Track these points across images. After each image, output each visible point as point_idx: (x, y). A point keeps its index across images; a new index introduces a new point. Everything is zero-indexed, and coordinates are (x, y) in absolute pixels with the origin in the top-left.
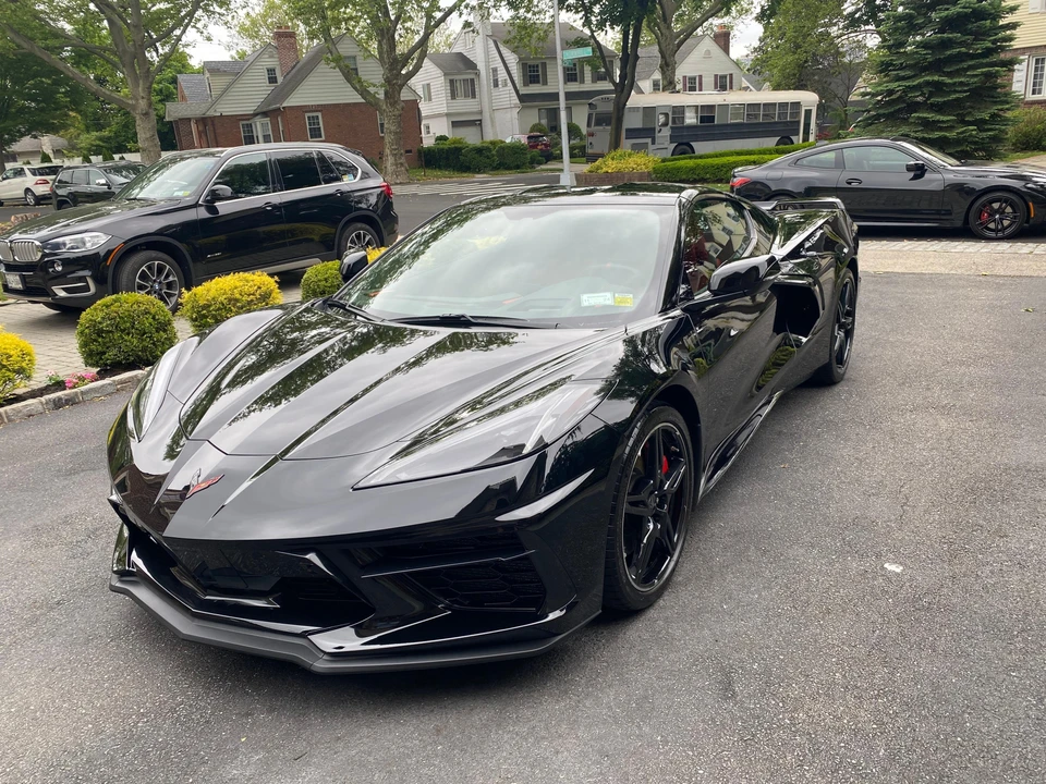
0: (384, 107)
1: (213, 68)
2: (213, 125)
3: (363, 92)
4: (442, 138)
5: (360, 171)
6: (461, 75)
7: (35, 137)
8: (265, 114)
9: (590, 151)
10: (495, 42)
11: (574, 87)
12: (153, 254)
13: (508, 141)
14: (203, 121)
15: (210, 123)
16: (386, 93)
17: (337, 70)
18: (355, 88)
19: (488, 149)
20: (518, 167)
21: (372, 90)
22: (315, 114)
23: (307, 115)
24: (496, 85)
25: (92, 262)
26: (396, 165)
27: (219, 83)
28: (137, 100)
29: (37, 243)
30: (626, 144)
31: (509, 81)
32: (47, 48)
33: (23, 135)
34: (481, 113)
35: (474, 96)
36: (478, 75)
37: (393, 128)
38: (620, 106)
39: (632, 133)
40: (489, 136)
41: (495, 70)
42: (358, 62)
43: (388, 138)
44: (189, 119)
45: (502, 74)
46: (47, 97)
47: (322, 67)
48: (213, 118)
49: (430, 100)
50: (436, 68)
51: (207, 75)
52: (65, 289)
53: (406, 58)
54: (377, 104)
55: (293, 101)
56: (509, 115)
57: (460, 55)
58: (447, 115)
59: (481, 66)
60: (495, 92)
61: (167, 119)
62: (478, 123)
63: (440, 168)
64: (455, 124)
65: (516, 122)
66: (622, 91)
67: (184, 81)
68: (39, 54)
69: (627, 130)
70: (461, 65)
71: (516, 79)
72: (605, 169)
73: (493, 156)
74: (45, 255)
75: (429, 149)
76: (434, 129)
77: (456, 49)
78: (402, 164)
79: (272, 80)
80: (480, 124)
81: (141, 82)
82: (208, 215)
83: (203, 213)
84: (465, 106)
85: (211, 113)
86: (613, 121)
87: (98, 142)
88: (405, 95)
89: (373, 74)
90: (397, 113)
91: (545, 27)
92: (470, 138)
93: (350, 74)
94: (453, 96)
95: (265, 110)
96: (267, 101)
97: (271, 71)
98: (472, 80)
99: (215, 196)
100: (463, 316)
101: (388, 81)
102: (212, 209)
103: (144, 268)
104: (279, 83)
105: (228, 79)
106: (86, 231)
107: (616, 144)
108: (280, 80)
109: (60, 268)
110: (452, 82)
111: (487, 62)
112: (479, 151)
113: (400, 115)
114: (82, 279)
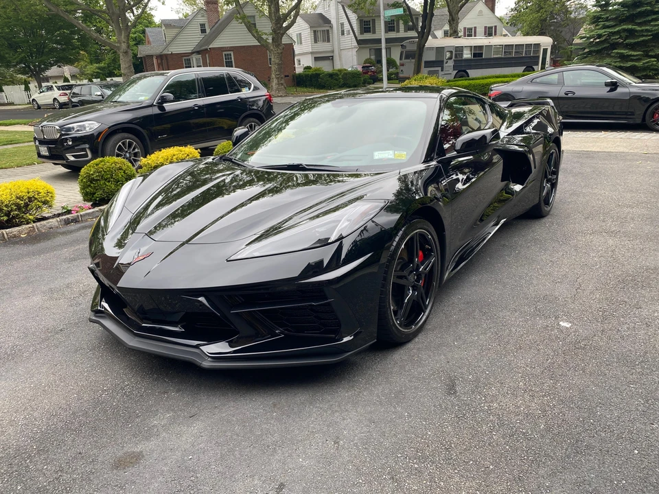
0: (272, 48)
1: (167, 24)
2: (167, 59)
3: (259, 38)
4: (308, 68)
5: (253, 85)
6: (321, 28)
7: (60, 67)
8: (198, 53)
9: (401, 75)
10: (343, 6)
11: (392, 35)
12: (126, 135)
13: (350, 69)
14: (161, 57)
15: (165, 58)
16: (273, 39)
17: (243, 24)
18: (254, 36)
19: (337, 75)
20: (355, 86)
21: (264, 37)
22: (229, 53)
23: (224, 53)
24: (343, 34)
25: (90, 139)
26: (278, 84)
27: (172, 32)
28: (121, 43)
29: (58, 128)
30: (425, 71)
31: (351, 31)
32: (67, 11)
33: (52, 65)
34: (333, 52)
35: (329, 41)
36: (331, 27)
37: (277, 61)
38: (421, 47)
39: (429, 64)
40: (338, 66)
41: (342, 24)
42: (256, 19)
43: (274, 67)
44: (152, 56)
45: (347, 27)
46: (67, 41)
47: (234, 23)
48: (166, 55)
49: (301, 43)
50: (303, 22)
51: (164, 28)
52: (73, 156)
53: (286, 16)
54: (267, 46)
55: (216, 44)
56: (350, 53)
57: (321, 16)
58: (312, 53)
59: (334, 22)
60: (342, 39)
61: (139, 56)
62: (331, 58)
63: (306, 87)
64: (316, 59)
65: (355, 58)
66: (423, 37)
67: (150, 32)
68: (62, 15)
69: (425, 62)
70: (321, 21)
71: (355, 30)
73: (340, 78)
74: (62, 135)
75: (299, 74)
76: (303, 62)
77: (318, 11)
78: (282, 84)
79: (203, 31)
80: (332, 59)
81: (123, 32)
82: (159, 112)
83: (156, 111)
84: (323, 47)
85: (165, 52)
86: (417, 56)
87: (97, 70)
88: (285, 40)
89: (265, 27)
90: (279, 51)
92: (326, 67)
93: (251, 27)
94: (316, 41)
95: (198, 50)
96: (199, 45)
97: (202, 25)
98: (328, 31)
99: (163, 100)
100: (301, 165)
101: (274, 31)
102: (162, 108)
103: (120, 143)
104: (207, 33)
105: (175, 31)
106: (86, 120)
107: (418, 71)
108: (208, 31)
109: (71, 143)
110: (315, 32)
111: (338, 19)
112: (331, 75)
113: (281, 53)
114: (84, 150)
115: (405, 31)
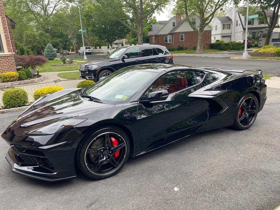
0: (199, 32)
1: (161, 23)
2: (158, 37)
3: (194, 29)
4: (218, 41)
5: (164, 52)
6: (227, 22)
7: (119, 40)
8: (170, 34)
9: (259, 45)
10: (238, 13)
11: (251, 26)
12: (107, 71)
13: (237, 42)
15: (157, 36)
16: (200, 29)
17: (188, 23)
18: (192, 28)
19: (229, 44)
20: (238, 49)
21: (196, 28)
22: (182, 34)
23: (180, 34)
24: (237, 25)
25: (94, 72)
26: (200, 48)
27: (161, 26)
28: (139, 31)
29: (84, 67)
30: (272, 43)
31: (241, 24)
32: (122, 20)
33: (117, 39)
34: (231, 33)
35: (230, 29)
36: (232, 23)
37: (201, 38)
38: (270, 33)
39: (274, 40)
40: (233, 40)
41: (237, 21)
42: (196, 20)
43: (199, 41)
44: (152, 36)
45: (239, 22)
46: (122, 30)
47: (185, 23)
48: (158, 35)
49: (217, 30)
50: (219, 20)
51: (158, 24)
52: (88, 77)
53: (207, 19)
54: (197, 32)
55: (178, 31)
56: (239, 34)
57: (228, 17)
58: (221, 34)
59: (233, 20)
60: (237, 27)
61: (148, 36)
62: (230, 36)
63: (215, 49)
64: (223, 37)
65: (242, 36)
66: (271, 27)
67: (153, 26)
68: (120, 21)
69: (272, 39)
70: (227, 20)
71: (243, 23)
72: (260, 51)
73: (230, 46)
74: (85, 69)
75: (212, 43)
76: (216, 37)
77: (226, 16)
78: (202, 48)
79: (174, 25)
80: (231, 37)
81: (141, 27)
82: (122, 62)
83: (121, 62)
84: (227, 31)
85: (158, 34)
86: (267, 36)
87: (134, 41)
88: (206, 29)
89: (198, 23)
90: (202, 34)
91: (255, 8)
92: (226, 41)
93: (192, 24)
94: (223, 29)
95: (171, 33)
96: (172, 31)
97: (174, 23)
98: (230, 24)
99: (124, 58)
101: (201, 25)
103: (105, 74)
104: (175, 26)
105: (163, 25)
106: (93, 65)
107: (267, 43)
108: (176, 25)
109: (87, 73)
110: (223, 25)
111: (235, 19)
112: (226, 44)
113: (203, 35)
114: (91, 75)
115: (259, 24)
